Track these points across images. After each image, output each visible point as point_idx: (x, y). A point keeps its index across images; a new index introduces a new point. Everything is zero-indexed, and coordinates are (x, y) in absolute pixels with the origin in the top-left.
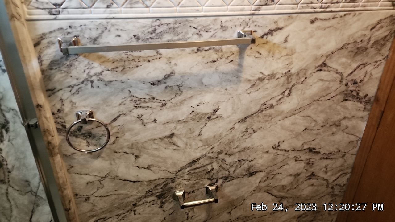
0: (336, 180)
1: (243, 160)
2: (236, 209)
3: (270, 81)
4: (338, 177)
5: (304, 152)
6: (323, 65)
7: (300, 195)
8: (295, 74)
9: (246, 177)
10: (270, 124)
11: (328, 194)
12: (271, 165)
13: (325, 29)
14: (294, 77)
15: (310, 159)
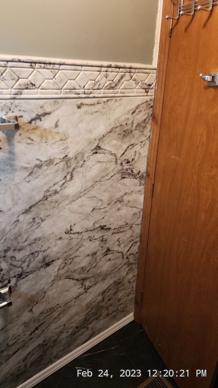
0: (129, 250)
1: (36, 252)
2: (38, 304)
3: (49, 167)
4: (131, 247)
5: (96, 231)
6: (98, 148)
7: (101, 272)
8: (73, 158)
9: (42, 269)
10: (58, 210)
11: (125, 264)
12: (67, 250)
13: (92, 114)
14: (73, 161)
15: (103, 236)
